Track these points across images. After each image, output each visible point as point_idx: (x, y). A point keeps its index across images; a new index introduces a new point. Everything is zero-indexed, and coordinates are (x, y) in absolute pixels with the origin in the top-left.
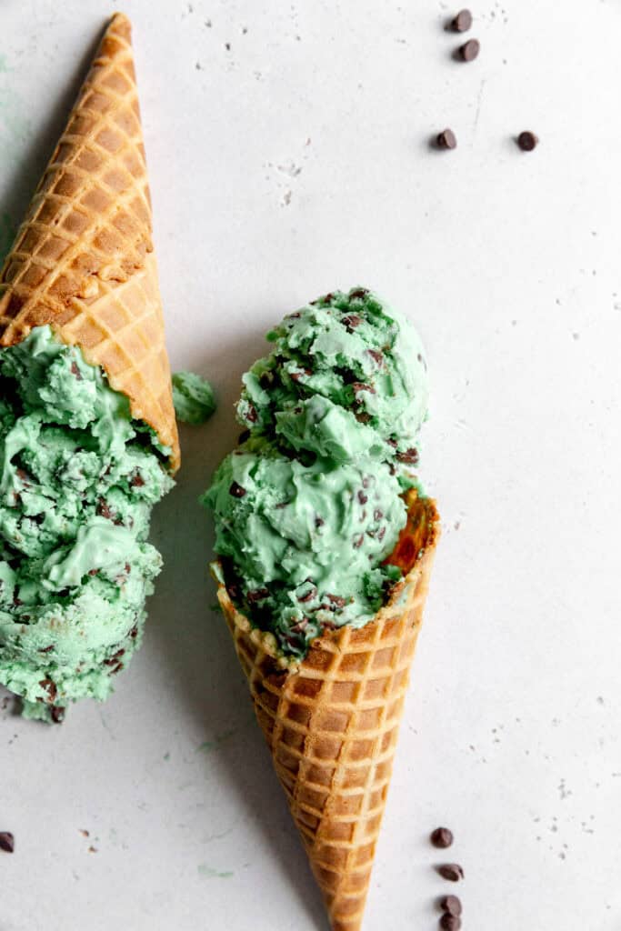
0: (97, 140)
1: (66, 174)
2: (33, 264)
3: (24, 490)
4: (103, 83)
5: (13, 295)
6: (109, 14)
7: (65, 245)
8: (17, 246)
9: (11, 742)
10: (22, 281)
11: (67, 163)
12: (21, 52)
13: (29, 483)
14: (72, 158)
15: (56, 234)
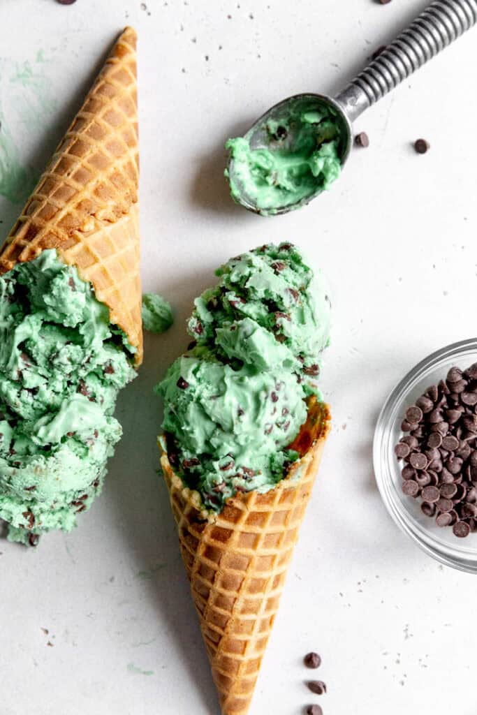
0: (104, 118)
1: (79, 140)
3: (25, 369)
5: (31, 225)
6: (122, 27)
7: (73, 192)
10: (39, 215)
11: (81, 132)
12: (54, 49)
13: (29, 364)
14: (84, 129)
15: (68, 183)
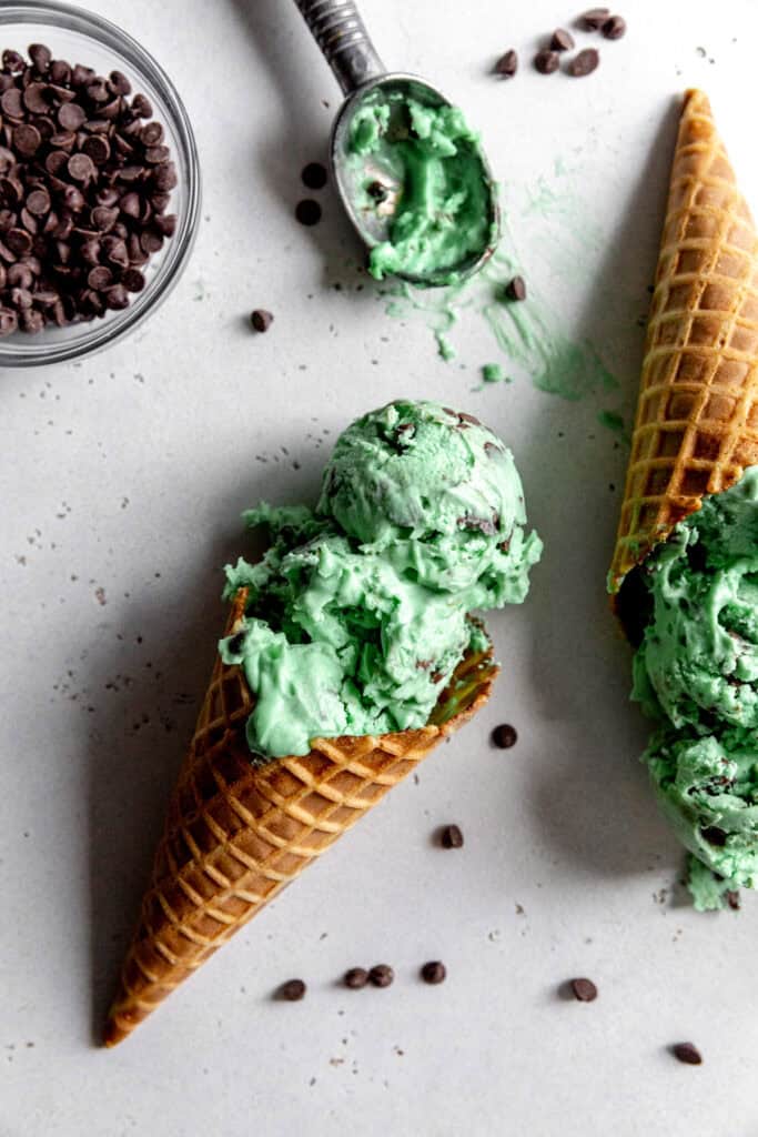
2: (712, 395)
4: (711, 173)
8: (674, 375)
9: (675, 939)
